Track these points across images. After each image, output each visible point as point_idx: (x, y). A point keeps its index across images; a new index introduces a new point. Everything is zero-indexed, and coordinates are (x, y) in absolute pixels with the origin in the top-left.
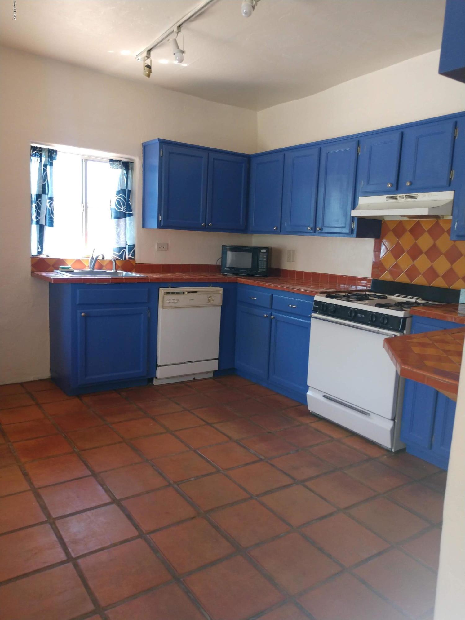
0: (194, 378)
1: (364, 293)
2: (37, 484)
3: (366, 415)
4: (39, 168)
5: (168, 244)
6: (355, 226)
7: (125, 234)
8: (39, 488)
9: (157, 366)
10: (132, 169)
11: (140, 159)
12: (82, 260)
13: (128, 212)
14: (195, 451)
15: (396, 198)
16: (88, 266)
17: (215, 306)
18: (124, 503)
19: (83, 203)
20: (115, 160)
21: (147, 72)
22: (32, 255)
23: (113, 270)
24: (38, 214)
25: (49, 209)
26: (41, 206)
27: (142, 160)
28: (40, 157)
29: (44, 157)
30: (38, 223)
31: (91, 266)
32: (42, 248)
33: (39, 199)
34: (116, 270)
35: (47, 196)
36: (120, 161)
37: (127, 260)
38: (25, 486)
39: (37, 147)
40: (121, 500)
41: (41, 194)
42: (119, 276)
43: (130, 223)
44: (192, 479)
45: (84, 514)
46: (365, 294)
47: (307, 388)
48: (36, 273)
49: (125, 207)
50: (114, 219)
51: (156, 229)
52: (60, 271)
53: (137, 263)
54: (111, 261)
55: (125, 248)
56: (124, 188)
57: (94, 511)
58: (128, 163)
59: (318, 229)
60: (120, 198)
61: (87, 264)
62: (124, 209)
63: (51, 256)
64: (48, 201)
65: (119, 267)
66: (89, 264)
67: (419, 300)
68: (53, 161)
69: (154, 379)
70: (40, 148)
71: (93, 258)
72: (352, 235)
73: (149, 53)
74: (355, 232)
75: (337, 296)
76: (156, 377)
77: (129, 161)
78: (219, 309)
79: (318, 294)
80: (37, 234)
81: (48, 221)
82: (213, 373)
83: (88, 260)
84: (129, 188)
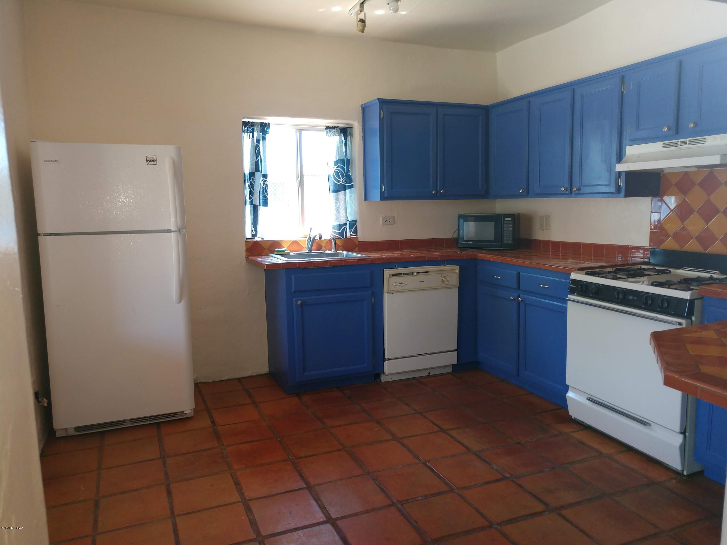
0: (429, 374)
1: (639, 266)
2: (249, 494)
3: (645, 425)
4: (251, 144)
5: (394, 218)
6: (622, 183)
7: (346, 208)
8: (250, 500)
9: (384, 359)
10: (351, 135)
11: (359, 123)
12: (299, 240)
13: (348, 184)
14: (425, 464)
15: (676, 145)
16: (306, 247)
17: (450, 288)
18: (340, 523)
19: (298, 178)
20: (331, 126)
21: (361, 28)
22: (247, 239)
23: (333, 251)
24: (252, 193)
25: (263, 187)
26: (254, 185)
27: (362, 124)
28: (253, 132)
29: (256, 132)
30: (251, 203)
31: (308, 247)
32: (256, 231)
33: (252, 178)
34: (336, 250)
35: (260, 173)
36: (337, 127)
37: (349, 238)
38: (236, 497)
39: (249, 122)
40: (337, 519)
41: (254, 172)
42: (340, 257)
43: (351, 197)
44: (419, 498)
45: (295, 533)
46: (640, 269)
47: (566, 388)
48: (250, 258)
49: (344, 178)
50: (333, 193)
51: (379, 201)
52: (275, 254)
53: (360, 240)
54: (330, 240)
55: (346, 224)
56: (343, 157)
57: (306, 530)
58: (347, 129)
59: (574, 189)
60: (338, 168)
61: (305, 245)
62: (343, 181)
63: (266, 238)
64: (262, 178)
65: (339, 247)
66: (306, 245)
67: (716, 274)
68: (265, 135)
69: (382, 375)
70: (252, 122)
71: (310, 238)
72: (619, 194)
73: (362, 6)
74: (623, 191)
75: (601, 272)
76: (384, 373)
77: (347, 126)
78: (455, 292)
79: (576, 271)
80: (251, 215)
81: (261, 201)
82: (451, 367)
83: (306, 240)
84: (348, 157)
